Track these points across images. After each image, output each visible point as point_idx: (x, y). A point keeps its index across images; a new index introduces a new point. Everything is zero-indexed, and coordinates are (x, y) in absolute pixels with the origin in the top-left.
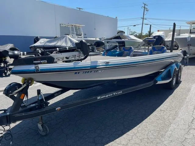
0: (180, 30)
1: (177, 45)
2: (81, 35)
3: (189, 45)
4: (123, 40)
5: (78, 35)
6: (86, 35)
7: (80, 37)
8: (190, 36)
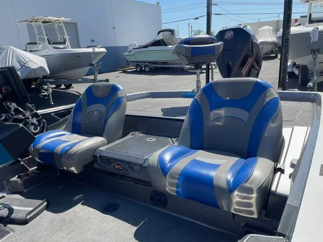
0: (277, 21)
1: (274, 51)
2: (64, 43)
3: (314, 52)
4: (169, 46)
5: (54, 43)
6: (94, 42)
7: (61, 46)
8: (318, 28)
